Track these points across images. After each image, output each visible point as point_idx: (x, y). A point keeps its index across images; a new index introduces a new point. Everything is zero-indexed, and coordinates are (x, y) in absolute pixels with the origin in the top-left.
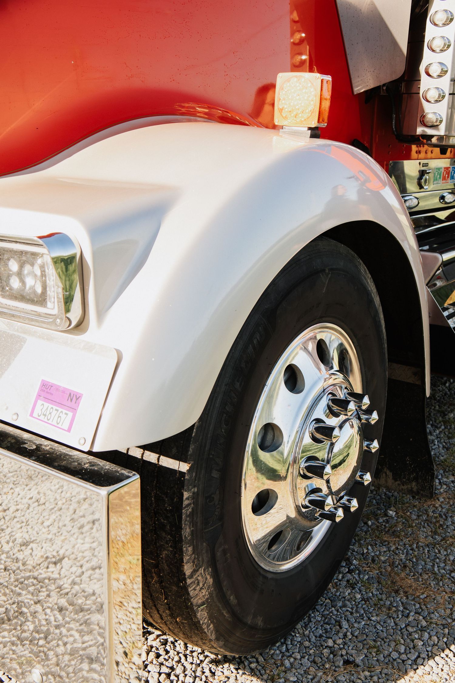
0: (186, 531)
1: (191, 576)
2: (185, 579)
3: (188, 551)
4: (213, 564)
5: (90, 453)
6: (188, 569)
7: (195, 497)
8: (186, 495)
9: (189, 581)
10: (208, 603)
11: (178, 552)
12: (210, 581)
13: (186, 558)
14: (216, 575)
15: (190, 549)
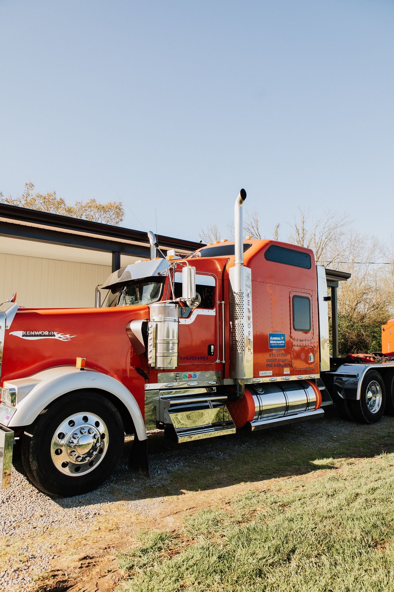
0: (31, 450)
1: (32, 462)
2: (30, 462)
3: (31, 456)
4: (38, 460)
5: (7, 427)
6: (31, 460)
7: (34, 443)
8: (31, 442)
9: (31, 463)
10: (37, 471)
11: (29, 455)
12: (37, 465)
13: (30, 457)
14: (38, 463)
15: (32, 455)
